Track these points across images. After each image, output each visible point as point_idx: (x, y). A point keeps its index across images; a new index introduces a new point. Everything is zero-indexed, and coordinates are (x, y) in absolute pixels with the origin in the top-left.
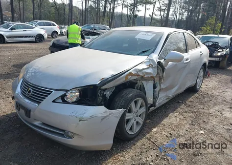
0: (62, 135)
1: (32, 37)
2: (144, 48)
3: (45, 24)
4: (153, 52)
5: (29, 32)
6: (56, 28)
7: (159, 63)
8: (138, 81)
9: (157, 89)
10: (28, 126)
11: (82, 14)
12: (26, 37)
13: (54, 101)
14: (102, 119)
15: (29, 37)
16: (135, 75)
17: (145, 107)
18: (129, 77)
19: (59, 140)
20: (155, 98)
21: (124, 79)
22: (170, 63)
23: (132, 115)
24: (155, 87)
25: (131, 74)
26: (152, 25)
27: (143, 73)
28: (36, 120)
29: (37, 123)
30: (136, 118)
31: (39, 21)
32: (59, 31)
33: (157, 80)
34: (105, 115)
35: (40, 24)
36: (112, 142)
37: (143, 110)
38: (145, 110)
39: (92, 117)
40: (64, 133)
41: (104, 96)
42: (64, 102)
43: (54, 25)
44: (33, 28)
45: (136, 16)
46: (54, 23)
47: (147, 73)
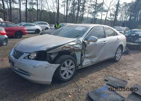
0: (26, 75)
1: (33, 30)
2: (77, 35)
3: (41, 24)
4: (81, 37)
5: (32, 28)
6: (48, 26)
7: (83, 42)
8: (72, 52)
9: (83, 57)
10: (13, 71)
11: (64, 18)
12: (30, 30)
13: (24, 58)
14: (46, 68)
15: (32, 30)
16: (67, 47)
17: (74, 65)
18: (64, 48)
19: (25, 77)
20: (82, 61)
21: (61, 49)
22: (91, 43)
23: (65, 69)
24: (82, 55)
25: (65, 47)
26: (102, 24)
27: (73, 47)
28: (16, 67)
29: (16, 69)
30: (68, 71)
31: (39, 22)
32: (49, 27)
33: (83, 51)
34: (47, 66)
35: (39, 24)
36: (51, 81)
37: (73, 66)
38: (74, 67)
39: (40, 66)
40: (27, 73)
41: (50, 57)
42: (29, 58)
43: (47, 24)
44: (34, 26)
45: (96, 19)
46: (47, 23)
47: (76, 47)
